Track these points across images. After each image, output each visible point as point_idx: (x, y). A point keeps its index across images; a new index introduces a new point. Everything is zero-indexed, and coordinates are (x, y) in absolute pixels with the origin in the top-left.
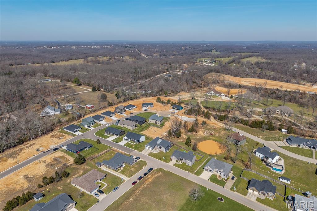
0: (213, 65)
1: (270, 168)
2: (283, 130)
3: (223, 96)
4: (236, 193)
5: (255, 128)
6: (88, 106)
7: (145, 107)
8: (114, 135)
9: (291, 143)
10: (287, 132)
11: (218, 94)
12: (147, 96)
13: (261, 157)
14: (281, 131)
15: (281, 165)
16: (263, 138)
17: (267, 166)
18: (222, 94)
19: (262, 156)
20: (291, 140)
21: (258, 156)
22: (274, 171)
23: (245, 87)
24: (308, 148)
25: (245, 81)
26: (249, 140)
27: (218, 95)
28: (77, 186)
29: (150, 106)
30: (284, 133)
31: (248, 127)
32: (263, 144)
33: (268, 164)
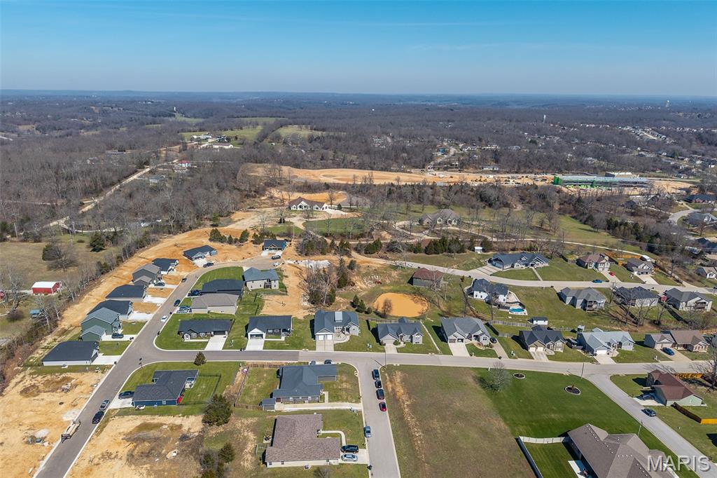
0: (230, 147)
1: (508, 311)
2: (476, 248)
3: (326, 208)
4: (519, 359)
5: (436, 254)
6: (38, 285)
7: (198, 258)
8: (212, 336)
9: (501, 266)
10: (483, 250)
11: (316, 206)
12: (170, 233)
13: (483, 298)
14: (474, 250)
15: (516, 302)
16: (459, 268)
17: (500, 310)
18: (325, 205)
19: (485, 295)
20: (500, 261)
21: (479, 297)
22: (514, 313)
23: (337, 187)
24: (524, 267)
25: (324, 176)
26: (447, 277)
27: (317, 208)
28: (288, 464)
29: (208, 253)
30: (479, 253)
31: (423, 255)
32: (470, 277)
33: (500, 306)
